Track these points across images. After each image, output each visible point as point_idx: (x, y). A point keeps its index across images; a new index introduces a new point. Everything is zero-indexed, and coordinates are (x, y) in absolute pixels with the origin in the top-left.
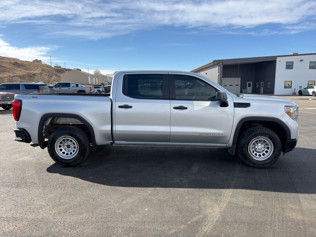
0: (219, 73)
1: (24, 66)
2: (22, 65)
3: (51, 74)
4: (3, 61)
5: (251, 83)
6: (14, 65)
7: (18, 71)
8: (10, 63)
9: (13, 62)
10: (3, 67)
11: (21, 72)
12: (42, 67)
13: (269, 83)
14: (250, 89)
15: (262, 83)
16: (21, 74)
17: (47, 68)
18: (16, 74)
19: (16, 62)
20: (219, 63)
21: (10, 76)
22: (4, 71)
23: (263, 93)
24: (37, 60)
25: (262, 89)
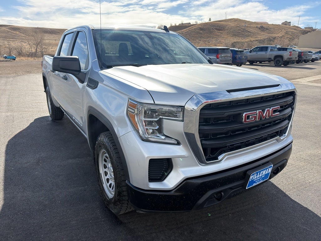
1: (269, 30)
2: (267, 29)
3: (294, 37)
4: (251, 26)
6: (260, 29)
7: (261, 35)
8: (256, 27)
9: (259, 26)
10: (249, 32)
11: (263, 36)
12: (287, 30)
16: (262, 38)
17: (293, 30)
18: (257, 39)
19: (262, 26)
21: (251, 41)
22: (248, 36)
24: (286, 21)
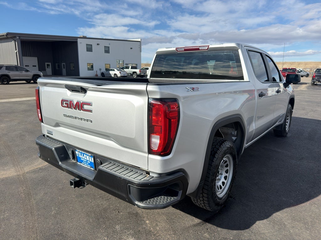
0: (16, 50)
5: (50, 64)
13: (72, 65)
14: (49, 70)
15: (64, 65)
20: (15, 37)
23: (66, 75)
25: (64, 71)
